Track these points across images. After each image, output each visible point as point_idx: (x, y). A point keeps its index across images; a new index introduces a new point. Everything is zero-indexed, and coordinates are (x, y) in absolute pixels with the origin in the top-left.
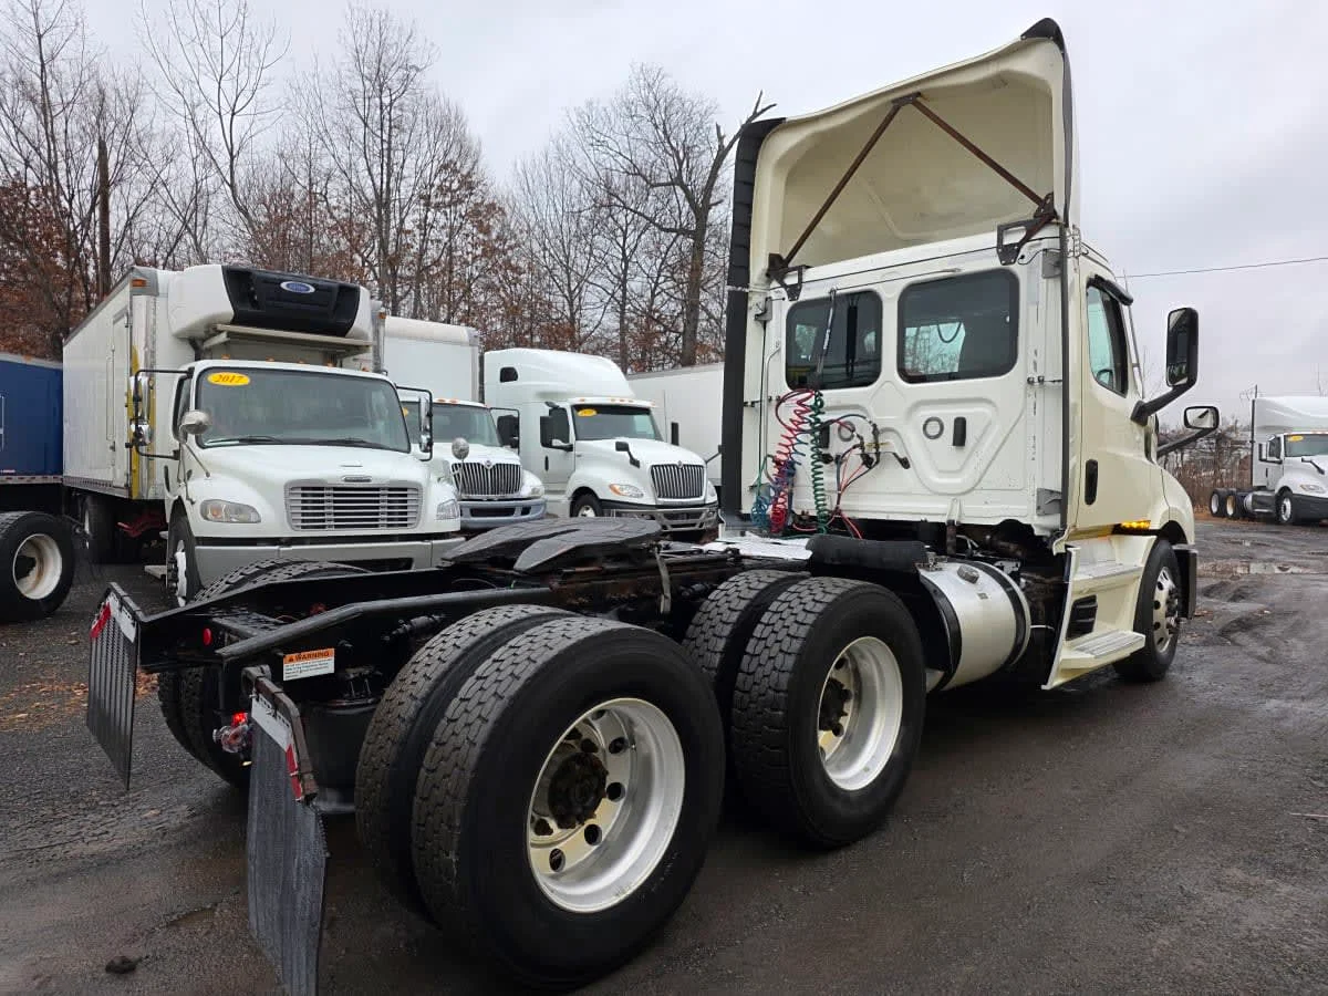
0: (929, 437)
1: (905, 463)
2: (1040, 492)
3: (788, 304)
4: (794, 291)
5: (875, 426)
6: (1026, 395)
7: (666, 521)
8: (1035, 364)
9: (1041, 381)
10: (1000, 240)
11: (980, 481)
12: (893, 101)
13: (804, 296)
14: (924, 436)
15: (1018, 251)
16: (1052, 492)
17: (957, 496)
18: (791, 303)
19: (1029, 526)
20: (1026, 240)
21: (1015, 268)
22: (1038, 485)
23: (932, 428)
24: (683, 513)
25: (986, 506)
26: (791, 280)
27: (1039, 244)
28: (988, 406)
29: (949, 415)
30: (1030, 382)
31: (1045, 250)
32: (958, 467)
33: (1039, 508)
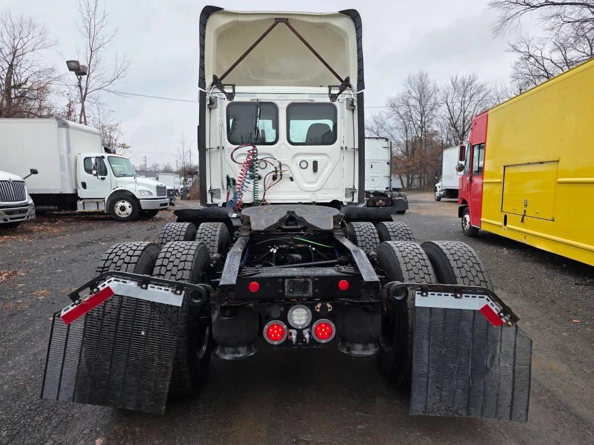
0: (302, 168)
1: (292, 179)
2: (346, 189)
3: (227, 102)
4: (230, 96)
5: (280, 163)
6: (341, 153)
7: (6, 216)
8: (343, 142)
9: (346, 148)
10: (330, 92)
11: (323, 186)
12: (276, 19)
13: (236, 99)
14: (300, 168)
15: (337, 97)
16: (351, 189)
17: (314, 192)
18: (229, 102)
19: (342, 202)
20: (340, 93)
21: (336, 103)
22: (346, 186)
23: (303, 165)
24: (16, 211)
25: (326, 196)
26: (229, 90)
27: (344, 96)
28: (326, 156)
29: (310, 160)
30: (342, 148)
31: (347, 99)
32: (314, 180)
33: (346, 195)
